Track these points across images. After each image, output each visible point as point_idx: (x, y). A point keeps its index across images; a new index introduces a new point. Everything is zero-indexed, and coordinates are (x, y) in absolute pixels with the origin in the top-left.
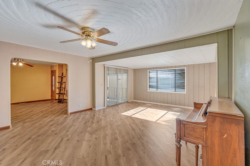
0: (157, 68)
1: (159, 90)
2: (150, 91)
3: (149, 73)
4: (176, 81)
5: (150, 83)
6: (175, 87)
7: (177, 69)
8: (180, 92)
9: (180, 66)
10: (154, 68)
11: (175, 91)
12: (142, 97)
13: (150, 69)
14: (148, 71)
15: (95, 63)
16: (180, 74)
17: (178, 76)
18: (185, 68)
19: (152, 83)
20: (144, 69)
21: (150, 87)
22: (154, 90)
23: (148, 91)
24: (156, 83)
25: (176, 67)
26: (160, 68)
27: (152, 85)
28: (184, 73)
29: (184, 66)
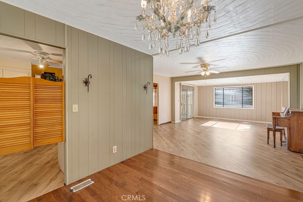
0: (223, 86)
1: (225, 107)
2: (215, 107)
3: (215, 90)
4: (244, 98)
5: (216, 100)
6: (242, 103)
7: (245, 87)
8: (247, 107)
9: (247, 84)
10: (220, 86)
11: (242, 107)
12: (207, 113)
13: (216, 86)
14: (214, 88)
15: (175, 82)
16: (247, 91)
17: (245, 93)
18: (253, 86)
19: (219, 100)
20: (210, 86)
21: (216, 103)
22: (221, 106)
23: (214, 107)
24: (223, 100)
25: (243, 85)
26: (227, 85)
27: (219, 101)
28: (252, 90)
29: (252, 84)
